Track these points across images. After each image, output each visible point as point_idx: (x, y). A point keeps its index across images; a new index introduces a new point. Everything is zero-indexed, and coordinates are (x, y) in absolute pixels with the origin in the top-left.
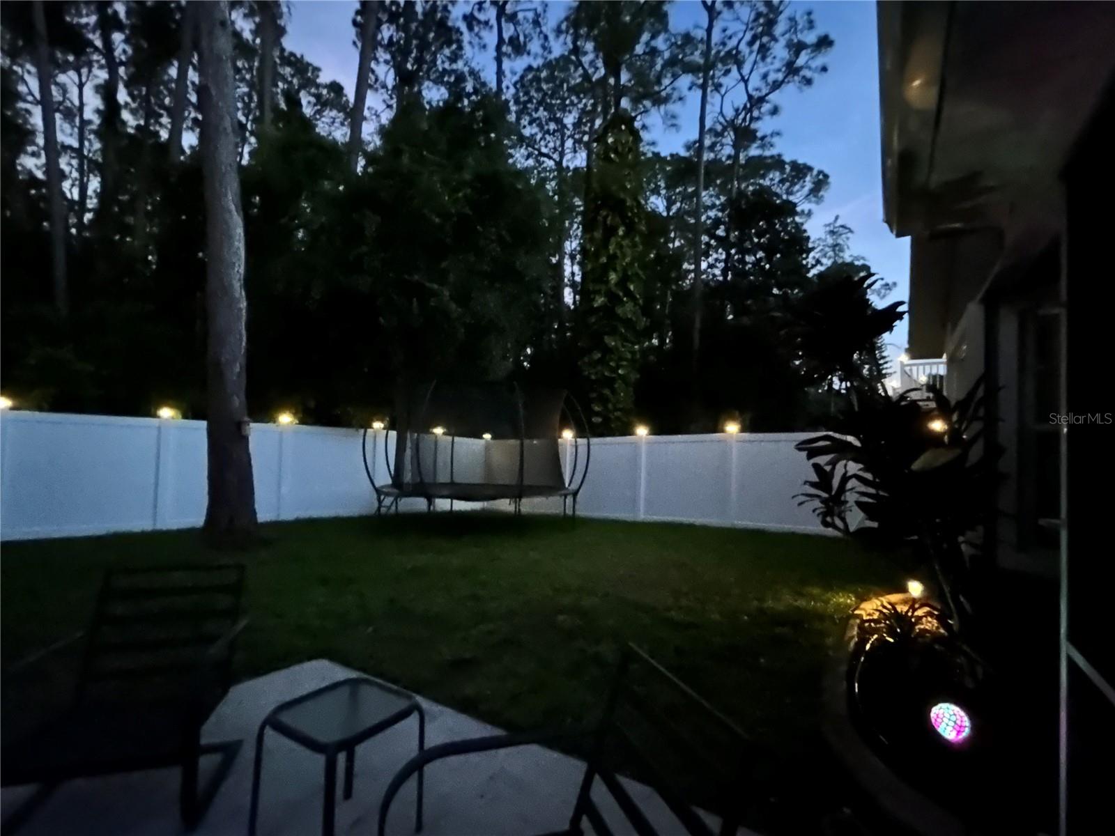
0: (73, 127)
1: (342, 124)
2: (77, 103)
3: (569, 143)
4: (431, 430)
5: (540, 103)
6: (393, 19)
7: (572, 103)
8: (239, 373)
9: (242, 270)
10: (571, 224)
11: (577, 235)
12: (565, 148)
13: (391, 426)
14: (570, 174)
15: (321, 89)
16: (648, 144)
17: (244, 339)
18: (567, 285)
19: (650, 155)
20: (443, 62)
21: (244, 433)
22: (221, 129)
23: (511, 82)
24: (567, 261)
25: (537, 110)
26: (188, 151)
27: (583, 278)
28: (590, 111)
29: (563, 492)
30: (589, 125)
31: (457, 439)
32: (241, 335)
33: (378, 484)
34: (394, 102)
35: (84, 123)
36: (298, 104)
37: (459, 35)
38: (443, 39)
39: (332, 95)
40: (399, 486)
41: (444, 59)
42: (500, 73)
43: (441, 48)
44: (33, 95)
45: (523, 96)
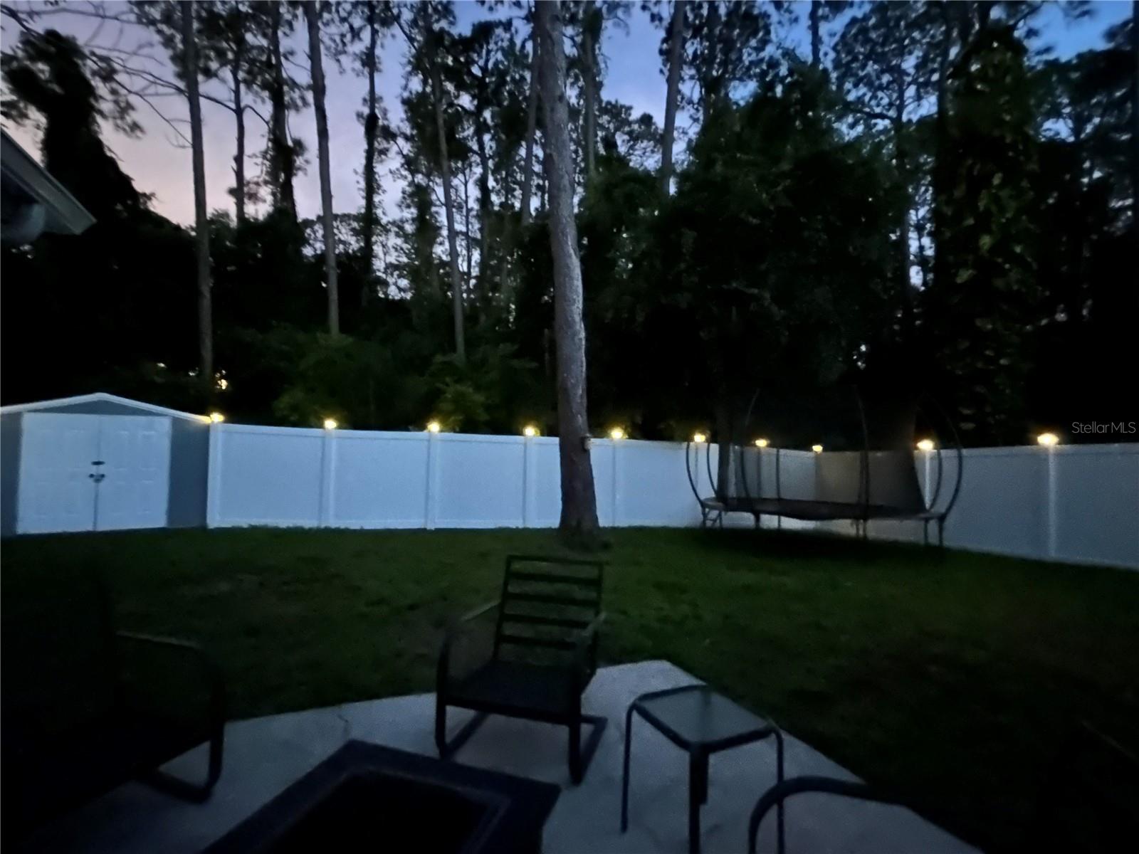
0: (461, 216)
1: (653, 152)
2: (464, 197)
3: (911, 92)
4: (753, 442)
5: (868, 57)
6: (697, 32)
7: (914, 41)
8: (581, 396)
9: (581, 306)
10: (917, 189)
11: (925, 199)
12: (905, 99)
13: (712, 440)
14: (913, 128)
15: (633, 125)
16: (1039, 53)
17: (584, 364)
18: (913, 264)
19: (1040, 67)
20: (749, 55)
21: (586, 448)
22: (562, 186)
23: (829, 46)
24: (913, 235)
25: (864, 67)
26: (534, 213)
27: (937, 251)
28: (940, 42)
29: (922, 515)
30: (939, 59)
31: (782, 452)
32: (582, 362)
33: (702, 497)
34: (701, 115)
35: (469, 211)
36: (615, 145)
37: (766, 19)
38: (749, 31)
39: (643, 127)
40: (723, 499)
41: (750, 51)
42: (816, 42)
43: (747, 41)
44: (440, 201)
45: (846, 56)
